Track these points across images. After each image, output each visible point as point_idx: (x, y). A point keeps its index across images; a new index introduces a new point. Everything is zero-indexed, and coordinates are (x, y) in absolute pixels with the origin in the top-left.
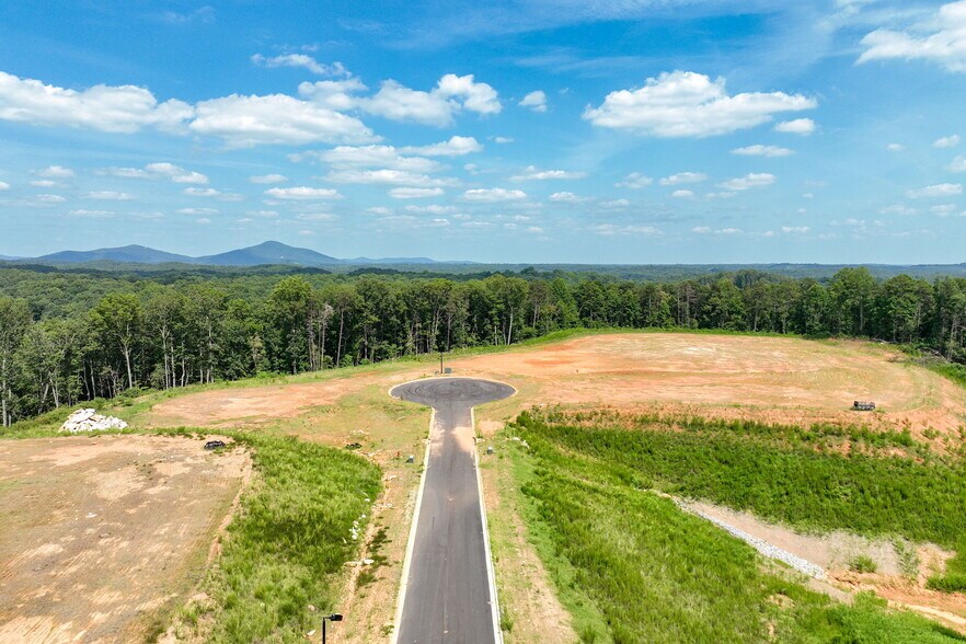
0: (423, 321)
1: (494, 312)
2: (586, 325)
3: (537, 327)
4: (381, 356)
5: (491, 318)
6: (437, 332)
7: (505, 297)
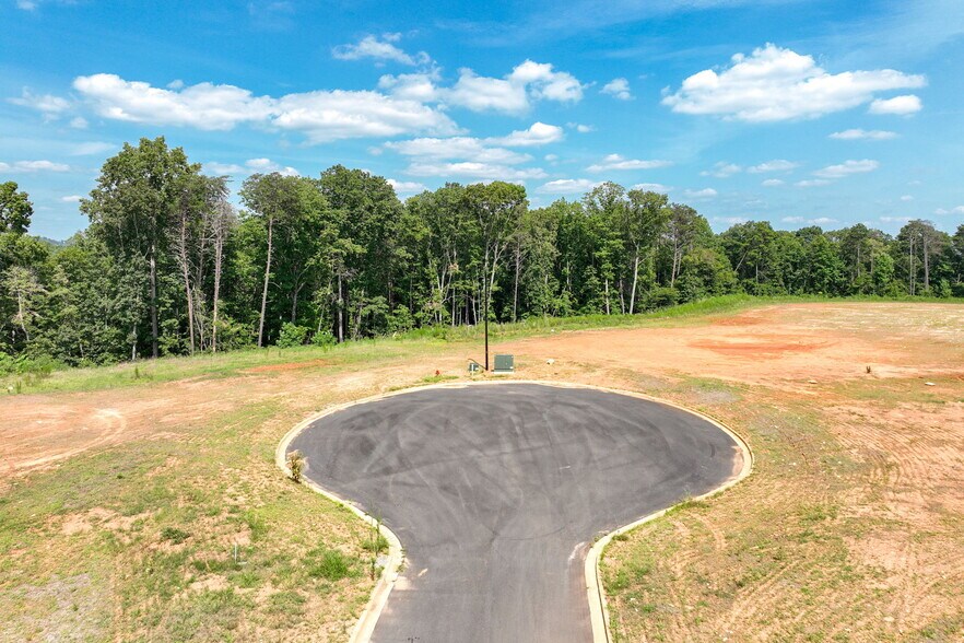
0: (464, 260)
1: (604, 253)
2: (750, 289)
3: (679, 287)
4: (373, 326)
5: (598, 263)
6: (494, 287)
7: (625, 228)
